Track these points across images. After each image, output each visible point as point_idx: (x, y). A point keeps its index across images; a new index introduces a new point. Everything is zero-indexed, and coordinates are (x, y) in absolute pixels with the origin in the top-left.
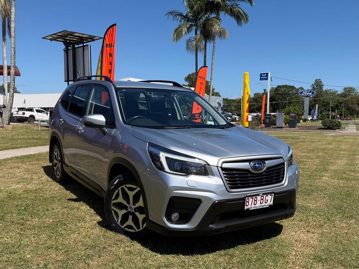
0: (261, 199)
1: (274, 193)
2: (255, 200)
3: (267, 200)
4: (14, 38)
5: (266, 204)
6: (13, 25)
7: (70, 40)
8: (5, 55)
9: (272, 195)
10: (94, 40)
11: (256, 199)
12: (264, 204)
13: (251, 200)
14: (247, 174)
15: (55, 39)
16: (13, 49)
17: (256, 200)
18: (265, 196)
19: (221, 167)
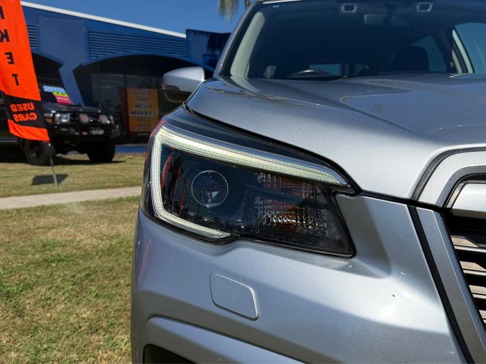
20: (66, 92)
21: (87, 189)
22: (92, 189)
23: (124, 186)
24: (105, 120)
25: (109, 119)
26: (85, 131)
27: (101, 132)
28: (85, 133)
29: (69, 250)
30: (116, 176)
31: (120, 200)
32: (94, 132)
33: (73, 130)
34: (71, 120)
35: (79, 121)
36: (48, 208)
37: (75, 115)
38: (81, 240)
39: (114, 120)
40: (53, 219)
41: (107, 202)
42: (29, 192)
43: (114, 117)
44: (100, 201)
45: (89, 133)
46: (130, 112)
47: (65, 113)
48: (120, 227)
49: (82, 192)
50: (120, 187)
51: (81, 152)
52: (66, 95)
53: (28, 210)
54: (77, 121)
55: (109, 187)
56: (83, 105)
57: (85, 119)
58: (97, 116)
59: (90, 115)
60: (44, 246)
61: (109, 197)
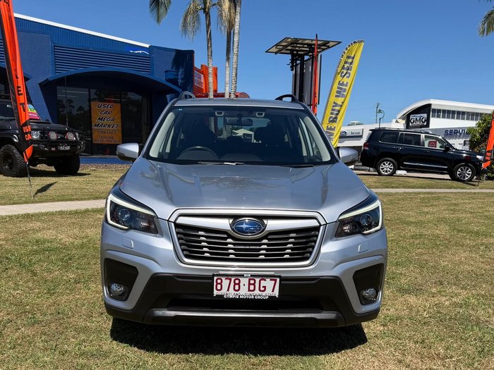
0: (250, 284)
1: (279, 277)
2: (235, 284)
3: (265, 287)
4: (237, 56)
5: (264, 294)
6: (236, 39)
7: (297, 51)
8: (227, 79)
9: (276, 281)
10: (329, 47)
11: (237, 282)
12: (257, 292)
13: (226, 282)
14: (226, 239)
15: (279, 52)
16: (234, 70)
17: (239, 284)
18: (257, 280)
19: (174, 223)
20: (35, 109)
21: (58, 201)
22: (62, 200)
23: (89, 199)
24: (71, 137)
25: (75, 136)
26: (53, 146)
27: (68, 148)
28: (53, 149)
29: (55, 245)
30: (82, 189)
31: (87, 211)
32: (62, 148)
33: (43, 146)
34: (41, 137)
35: (48, 138)
36: (32, 216)
37: (44, 133)
38: (62, 239)
39: (79, 136)
40: (39, 224)
41: (76, 212)
42: (12, 202)
43: (79, 134)
44: (71, 211)
45: (57, 149)
46: (93, 125)
47: (36, 130)
48: (88, 231)
49: (55, 203)
50: (85, 199)
51: (49, 165)
52: (35, 112)
53: (17, 217)
54: (46, 138)
55: (77, 199)
56: (51, 121)
57: (53, 136)
58: (65, 133)
59: (58, 132)
60: (37, 242)
61: (78, 208)
